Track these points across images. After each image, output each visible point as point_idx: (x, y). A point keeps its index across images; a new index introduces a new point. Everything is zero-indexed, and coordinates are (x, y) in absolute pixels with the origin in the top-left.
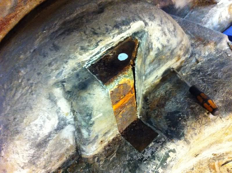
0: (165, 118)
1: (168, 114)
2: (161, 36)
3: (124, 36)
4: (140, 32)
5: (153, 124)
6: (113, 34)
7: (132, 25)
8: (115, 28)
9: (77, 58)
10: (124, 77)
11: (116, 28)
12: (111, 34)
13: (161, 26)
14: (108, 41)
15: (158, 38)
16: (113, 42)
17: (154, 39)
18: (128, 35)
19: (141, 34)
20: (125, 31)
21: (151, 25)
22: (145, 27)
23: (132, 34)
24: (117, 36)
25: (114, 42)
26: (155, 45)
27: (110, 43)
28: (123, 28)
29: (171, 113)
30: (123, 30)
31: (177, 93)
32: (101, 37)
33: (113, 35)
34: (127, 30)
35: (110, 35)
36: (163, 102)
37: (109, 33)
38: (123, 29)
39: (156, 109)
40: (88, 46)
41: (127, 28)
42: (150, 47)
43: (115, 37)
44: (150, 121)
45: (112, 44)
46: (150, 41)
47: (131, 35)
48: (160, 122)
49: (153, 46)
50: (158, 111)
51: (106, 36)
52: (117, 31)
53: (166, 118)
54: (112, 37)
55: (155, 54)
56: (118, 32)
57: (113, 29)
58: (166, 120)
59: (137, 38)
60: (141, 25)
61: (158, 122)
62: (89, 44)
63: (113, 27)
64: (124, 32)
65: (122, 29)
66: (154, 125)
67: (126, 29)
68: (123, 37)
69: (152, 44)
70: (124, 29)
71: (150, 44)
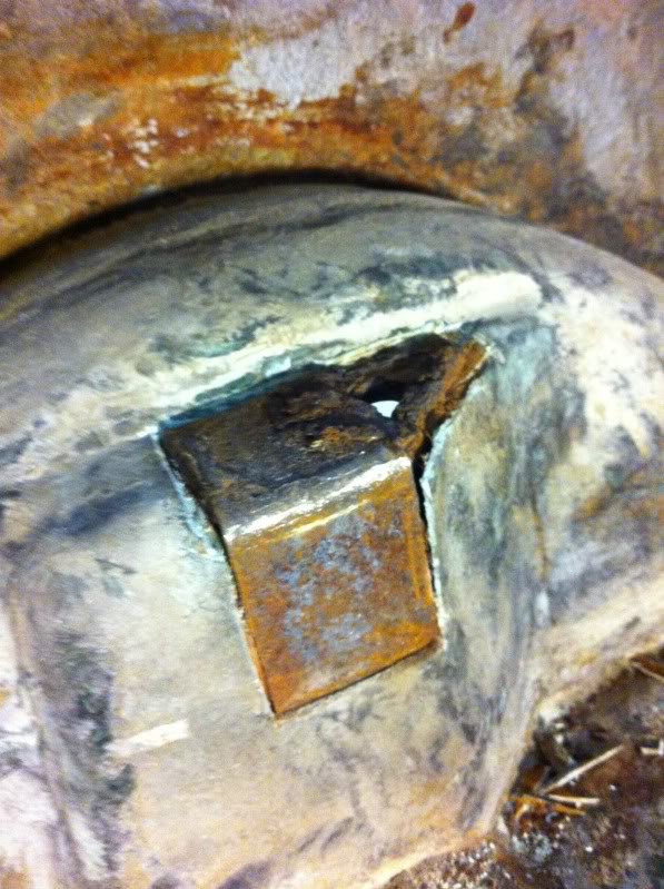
7: (463, 280)
9: (120, 385)
13: (642, 324)
21: (583, 304)
28: (413, 284)
32: (278, 307)
40: (198, 336)
62: (204, 331)
68: (404, 330)
71: (568, 394)
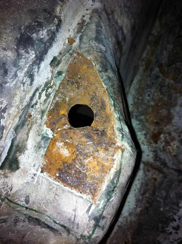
3: (56, 55)
6: (26, 69)
8: (22, 51)
11: (25, 47)
12: (18, 74)
14: (22, 100)
16: (37, 90)
24: (39, 68)
25: (41, 87)
27: (32, 99)
30: (45, 43)
33: (28, 72)
35: (21, 79)
41: (53, 28)
43: (36, 74)
45: (37, 94)
57: (19, 56)
63: (17, 50)
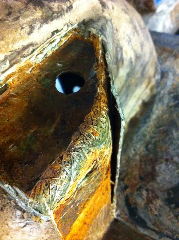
0: (166, 205)
1: (169, 194)
2: (132, 34)
3: (60, 29)
4: (96, 20)
5: (149, 224)
6: (29, 19)
8: (31, 6)
10: (93, 146)
11: (35, 5)
12: (21, 19)
14: (14, 41)
15: (129, 38)
16: (31, 45)
17: (124, 38)
18: (68, 26)
19: (100, 24)
20: (61, 15)
22: (103, 11)
23: (78, 25)
24: (41, 26)
25: (36, 44)
26: (126, 53)
27: (25, 48)
29: (172, 189)
30: (54, 13)
31: (167, 145)
33: (29, 22)
34: (64, 14)
35: (21, 23)
36: (149, 168)
37: (17, 18)
38: (54, 10)
39: (141, 187)
41: (65, 7)
42: (119, 57)
43: (36, 29)
44: (140, 217)
45: (31, 49)
46: (118, 42)
47: (75, 26)
48: (160, 215)
49: (124, 56)
50: (147, 190)
51: (9, 27)
52: (38, 14)
53: (169, 201)
54: (27, 29)
55: (126, 73)
56: (42, 16)
58: (171, 208)
59: (94, 31)
60: (92, 6)
61: (156, 215)
63: (27, 4)
64: (58, 17)
65: (50, 8)
66: (152, 227)
67: (64, 10)
69: (121, 49)
70: (56, 10)
